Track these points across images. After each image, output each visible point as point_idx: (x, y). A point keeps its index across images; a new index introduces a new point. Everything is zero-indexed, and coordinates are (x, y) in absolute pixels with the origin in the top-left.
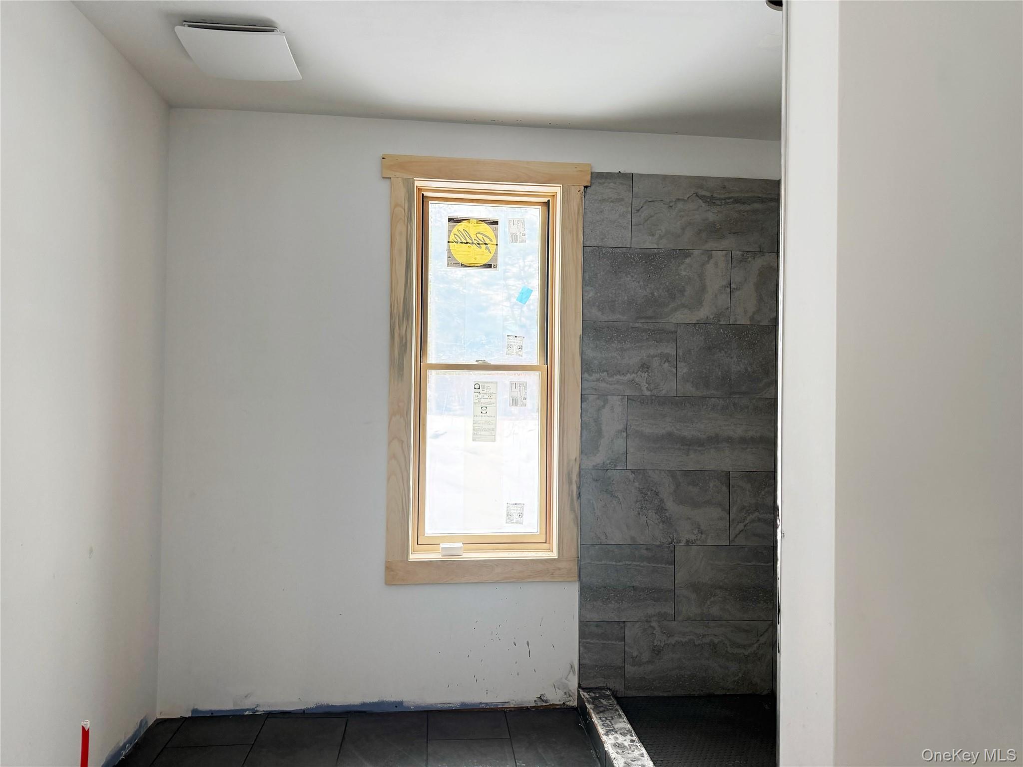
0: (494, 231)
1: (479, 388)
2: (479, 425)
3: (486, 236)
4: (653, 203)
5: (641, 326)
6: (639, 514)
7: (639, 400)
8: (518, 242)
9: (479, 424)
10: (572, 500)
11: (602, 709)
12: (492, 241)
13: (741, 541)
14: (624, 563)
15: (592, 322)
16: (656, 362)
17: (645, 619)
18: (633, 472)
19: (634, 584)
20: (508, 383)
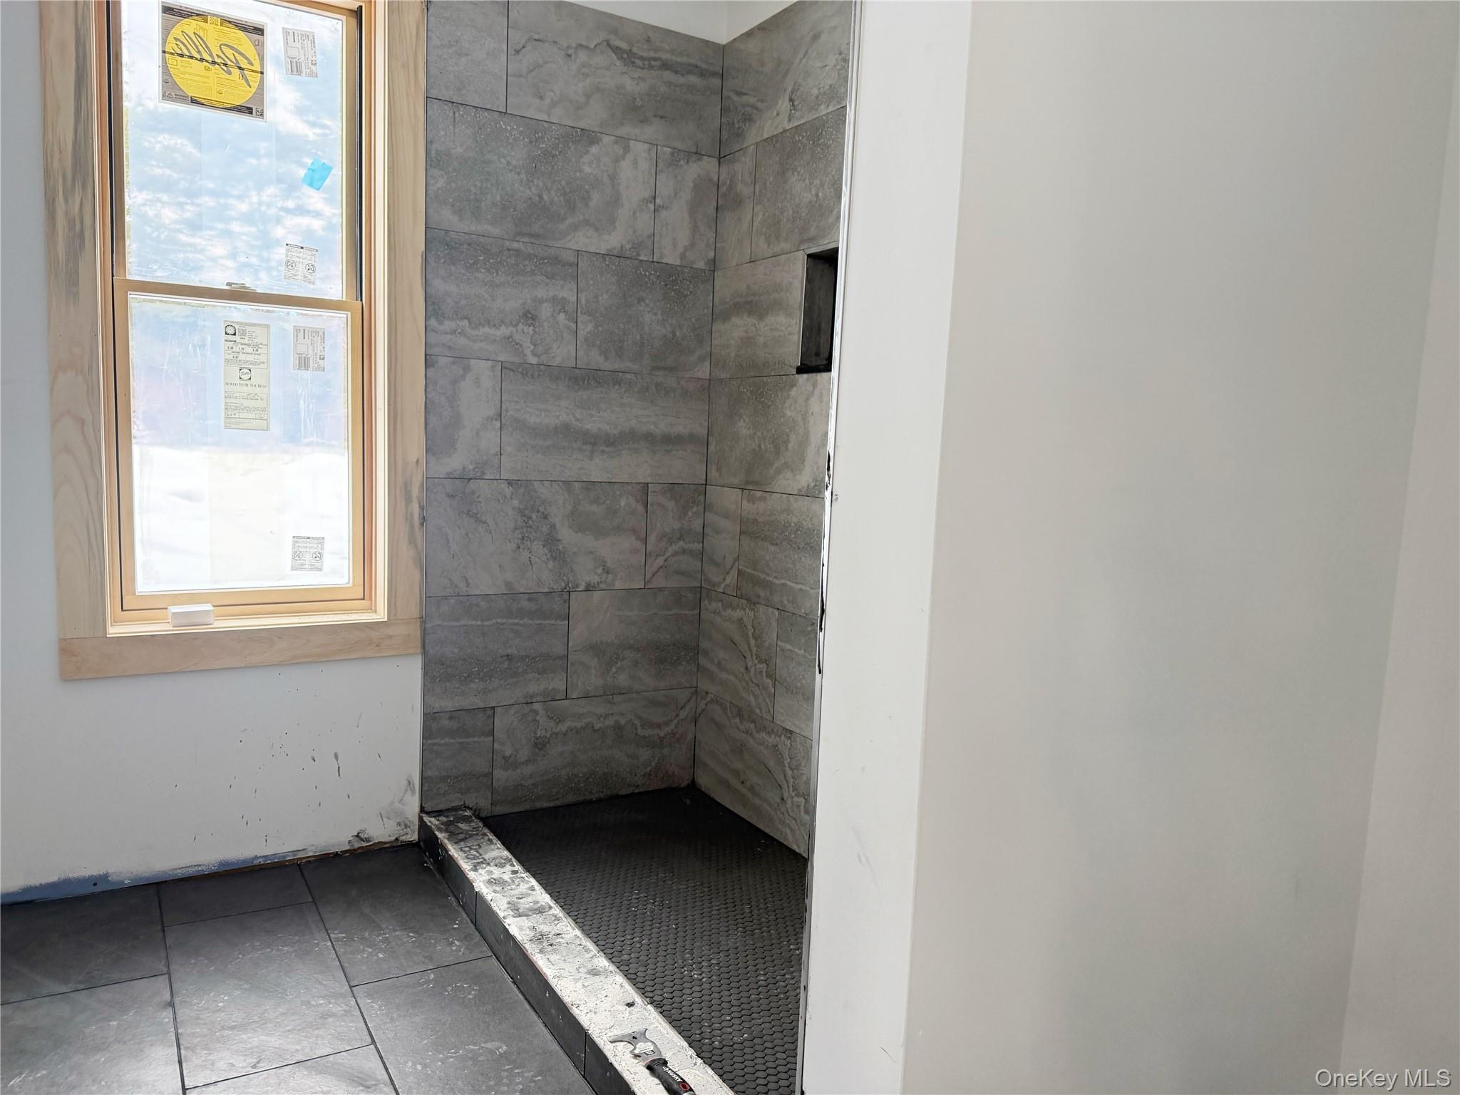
0: (255, 46)
1: (235, 334)
2: (237, 401)
3: (240, 53)
4: (541, 43)
5: (523, 248)
6: (519, 547)
7: (520, 370)
8: (303, 74)
9: (236, 398)
10: (412, 527)
11: (462, 836)
12: (253, 65)
13: (659, 582)
14: (494, 621)
15: (443, 232)
16: (545, 311)
17: (524, 701)
18: (510, 483)
19: (509, 651)
20: (289, 328)
